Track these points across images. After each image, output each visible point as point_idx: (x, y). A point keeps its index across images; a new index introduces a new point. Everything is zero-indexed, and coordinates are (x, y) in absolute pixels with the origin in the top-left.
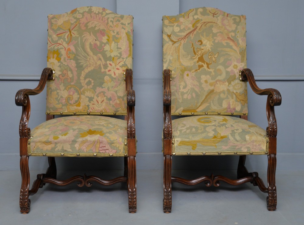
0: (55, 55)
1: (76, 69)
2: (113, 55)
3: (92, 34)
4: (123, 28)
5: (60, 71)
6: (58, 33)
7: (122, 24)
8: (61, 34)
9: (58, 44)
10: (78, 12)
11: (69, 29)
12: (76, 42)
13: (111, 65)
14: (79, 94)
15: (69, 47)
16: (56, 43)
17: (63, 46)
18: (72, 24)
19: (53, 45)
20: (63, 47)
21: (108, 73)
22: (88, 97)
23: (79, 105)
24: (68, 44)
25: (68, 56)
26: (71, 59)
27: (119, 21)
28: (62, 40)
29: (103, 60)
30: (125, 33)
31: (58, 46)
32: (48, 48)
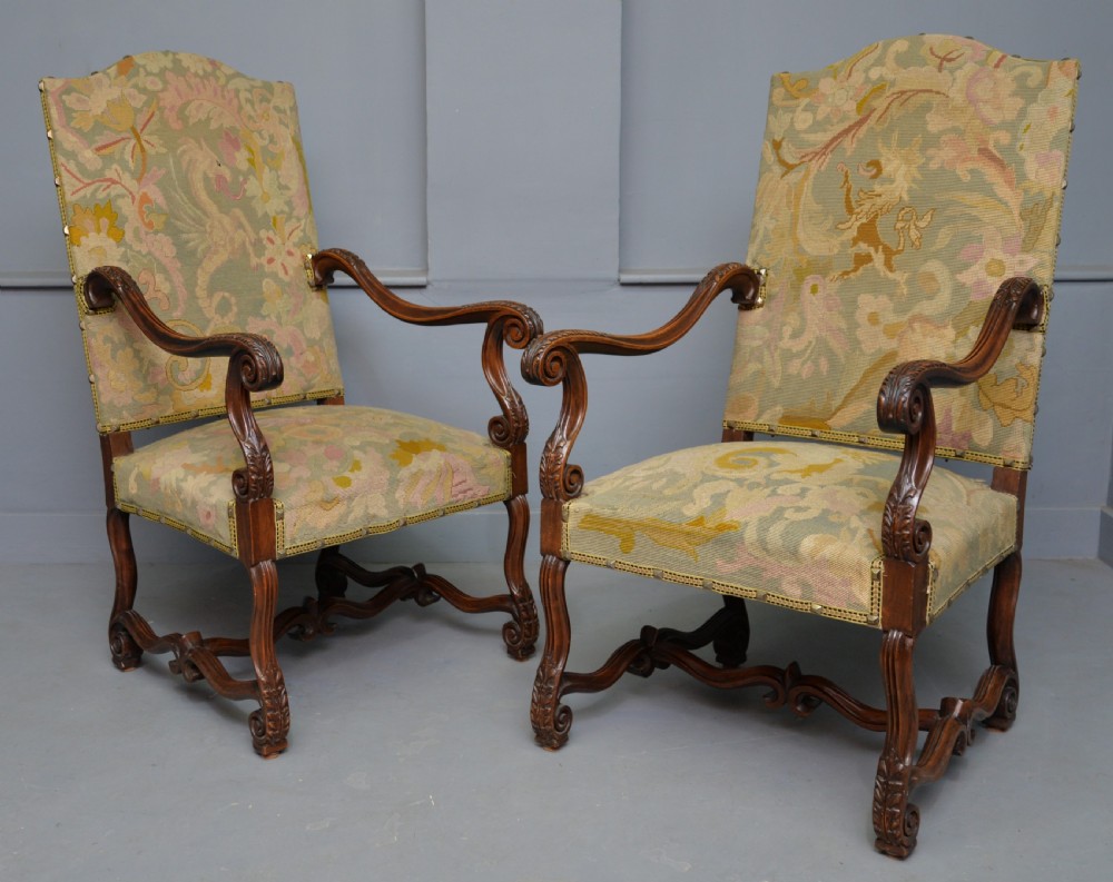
0: (104, 221)
2: (274, 206)
3: (203, 144)
6: (99, 144)
8: (110, 145)
9: (106, 180)
11: (133, 129)
12: (163, 171)
13: (271, 241)
15: (145, 190)
16: (98, 177)
17: (123, 186)
18: (137, 112)
19: (89, 184)
20: (124, 191)
21: (267, 268)
24: (139, 180)
25: (146, 220)
26: (156, 232)
28: (119, 168)
29: (248, 226)
30: (290, 139)
31: (108, 187)
32: (69, 198)
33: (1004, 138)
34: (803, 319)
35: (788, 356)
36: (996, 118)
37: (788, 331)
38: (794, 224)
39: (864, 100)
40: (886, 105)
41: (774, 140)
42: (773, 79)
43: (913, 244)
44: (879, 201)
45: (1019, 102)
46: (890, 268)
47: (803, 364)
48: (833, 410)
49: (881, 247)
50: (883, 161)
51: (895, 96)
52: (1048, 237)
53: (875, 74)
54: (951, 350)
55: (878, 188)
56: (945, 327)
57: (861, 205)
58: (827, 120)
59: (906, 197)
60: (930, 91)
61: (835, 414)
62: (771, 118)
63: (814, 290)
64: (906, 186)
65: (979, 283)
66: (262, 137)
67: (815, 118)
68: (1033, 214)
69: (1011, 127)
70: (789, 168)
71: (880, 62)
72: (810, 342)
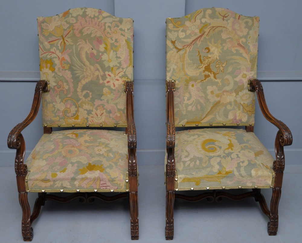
0: (49, 65)
1: (72, 81)
3: (87, 42)
4: (122, 34)
5: (55, 82)
6: (50, 40)
7: (121, 30)
8: (53, 41)
9: (51, 52)
10: (70, 15)
11: (62, 36)
12: (71, 50)
13: (109, 75)
14: (76, 107)
15: (64, 56)
16: (48, 51)
17: (56, 54)
18: (65, 30)
19: (45, 53)
20: (56, 56)
21: (107, 84)
22: (86, 110)
23: (77, 118)
24: (62, 53)
25: (63, 66)
26: (66, 70)
27: (118, 26)
28: (55, 49)
29: (101, 71)
30: (125, 40)
31: (51, 54)
32: (40, 56)
66: (112, 40)
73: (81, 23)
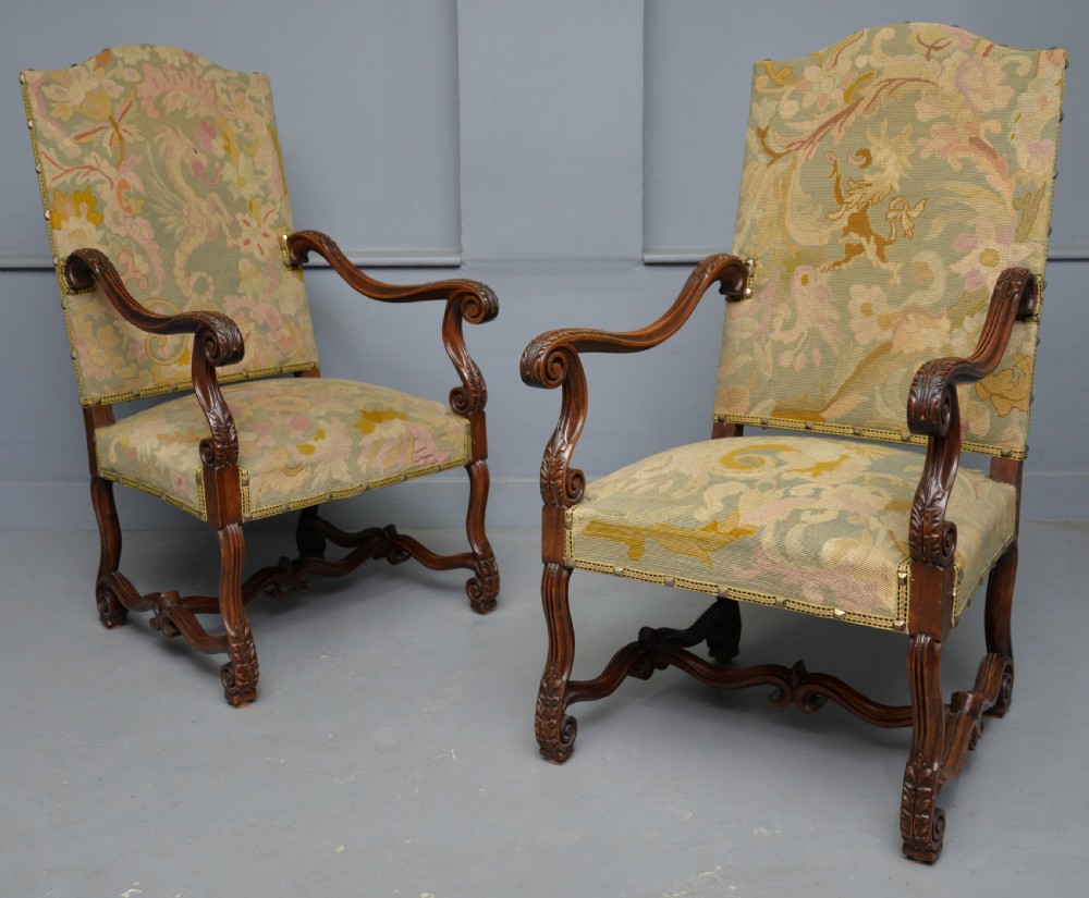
0: (84, 206)
1: (157, 247)
2: (250, 190)
3: (180, 132)
4: (257, 111)
6: (78, 133)
8: (89, 133)
9: (85, 167)
10: (120, 63)
11: (111, 119)
12: (142, 157)
13: (246, 223)
15: (124, 176)
16: (78, 164)
17: (102, 173)
18: (115, 102)
19: (68, 171)
20: (103, 178)
23: (186, 358)
24: (117, 167)
25: (125, 205)
26: (134, 217)
27: (244, 91)
28: (97, 155)
29: (224, 210)
30: (265, 127)
31: (87, 173)
32: (50, 184)
33: (994, 126)
34: (794, 311)
35: (779, 348)
36: (986, 106)
37: (778, 323)
38: (782, 214)
39: (853, 87)
40: (873, 93)
41: (759, 129)
42: (755, 68)
43: (905, 234)
44: (870, 191)
45: (1009, 91)
46: (883, 258)
47: (795, 355)
48: (828, 401)
49: (872, 238)
50: (873, 152)
51: (883, 84)
52: (1041, 226)
53: (861, 62)
54: (947, 340)
55: (868, 178)
56: (940, 317)
57: (850, 195)
58: (814, 109)
59: (897, 187)
60: (919, 80)
61: (829, 406)
62: (755, 105)
63: (805, 281)
64: (897, 175)
65: (974, 273)
66: (237, 124)
67: (800, 106)
68: (1025, 202)
69: (1001, 115)
70: (775, 157)
71: (866, 50)
72: (803, 334)
73: (154, 81)
